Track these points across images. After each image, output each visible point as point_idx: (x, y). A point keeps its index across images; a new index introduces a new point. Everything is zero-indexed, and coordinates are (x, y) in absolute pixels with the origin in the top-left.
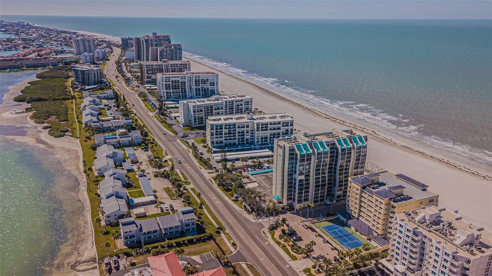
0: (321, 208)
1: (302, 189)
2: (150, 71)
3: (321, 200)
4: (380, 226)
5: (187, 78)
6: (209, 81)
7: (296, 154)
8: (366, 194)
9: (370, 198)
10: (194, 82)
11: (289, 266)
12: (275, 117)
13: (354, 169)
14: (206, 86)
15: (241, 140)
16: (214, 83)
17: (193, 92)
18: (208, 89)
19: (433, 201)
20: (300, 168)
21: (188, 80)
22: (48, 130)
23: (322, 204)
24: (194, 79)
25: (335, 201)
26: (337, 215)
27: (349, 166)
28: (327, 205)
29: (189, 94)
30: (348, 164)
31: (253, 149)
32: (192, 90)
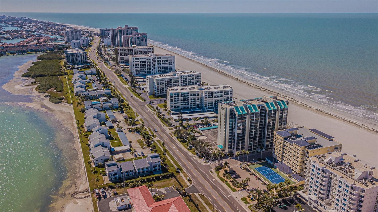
0: (253, 154)
1: (240, 140)
2: (123, 53)
3: (254, 149)
4: (298, 167)
5: (151, 59)
6: (168, 61)
7: (235, 114)
8: (288, 143)
9: (290, 147)
10: (157, 62)
11: (230, 196)
12: (219, 87)
13: (279, 125)
14: (166, 65)
15: (193, 105)
16: (171, 63)
17: (156, 69)
18: (167, 67)
19: (338, 148)
20: (238, 125)
21: (152, 61)
22: (49, 98)
23: (255, 151)
24: (157, 60)
25: (264, 150)
26: (266, 159)
27: (275, 123)
28: (258, 152)
29: (153, 71)
30: (274, 121)
31: (202, 111)
32: (155, 68)
